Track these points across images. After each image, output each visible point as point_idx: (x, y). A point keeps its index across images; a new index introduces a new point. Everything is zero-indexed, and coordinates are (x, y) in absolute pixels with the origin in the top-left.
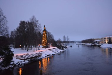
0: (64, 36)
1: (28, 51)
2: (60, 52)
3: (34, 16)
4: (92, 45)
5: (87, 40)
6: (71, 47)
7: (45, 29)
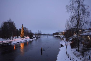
0: (39, 31)
1: (6, 40)
2: (29, 40)
3: (10, 19)
4: (56, 36)
5: (55, 33)
6: (43, 37)
7: (23, 27)
